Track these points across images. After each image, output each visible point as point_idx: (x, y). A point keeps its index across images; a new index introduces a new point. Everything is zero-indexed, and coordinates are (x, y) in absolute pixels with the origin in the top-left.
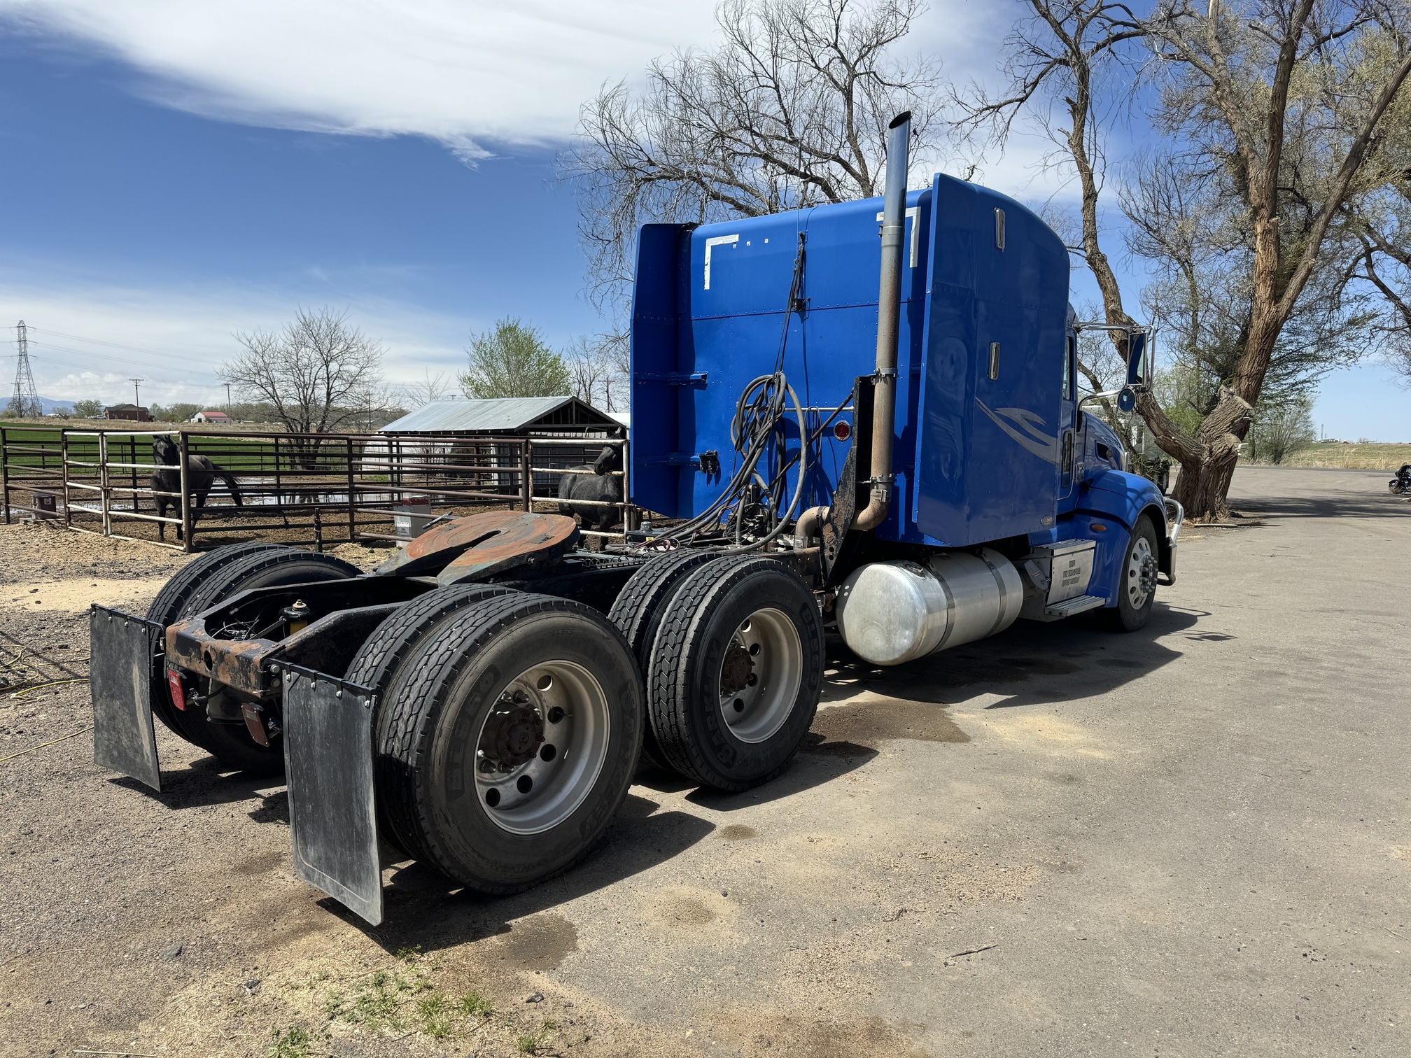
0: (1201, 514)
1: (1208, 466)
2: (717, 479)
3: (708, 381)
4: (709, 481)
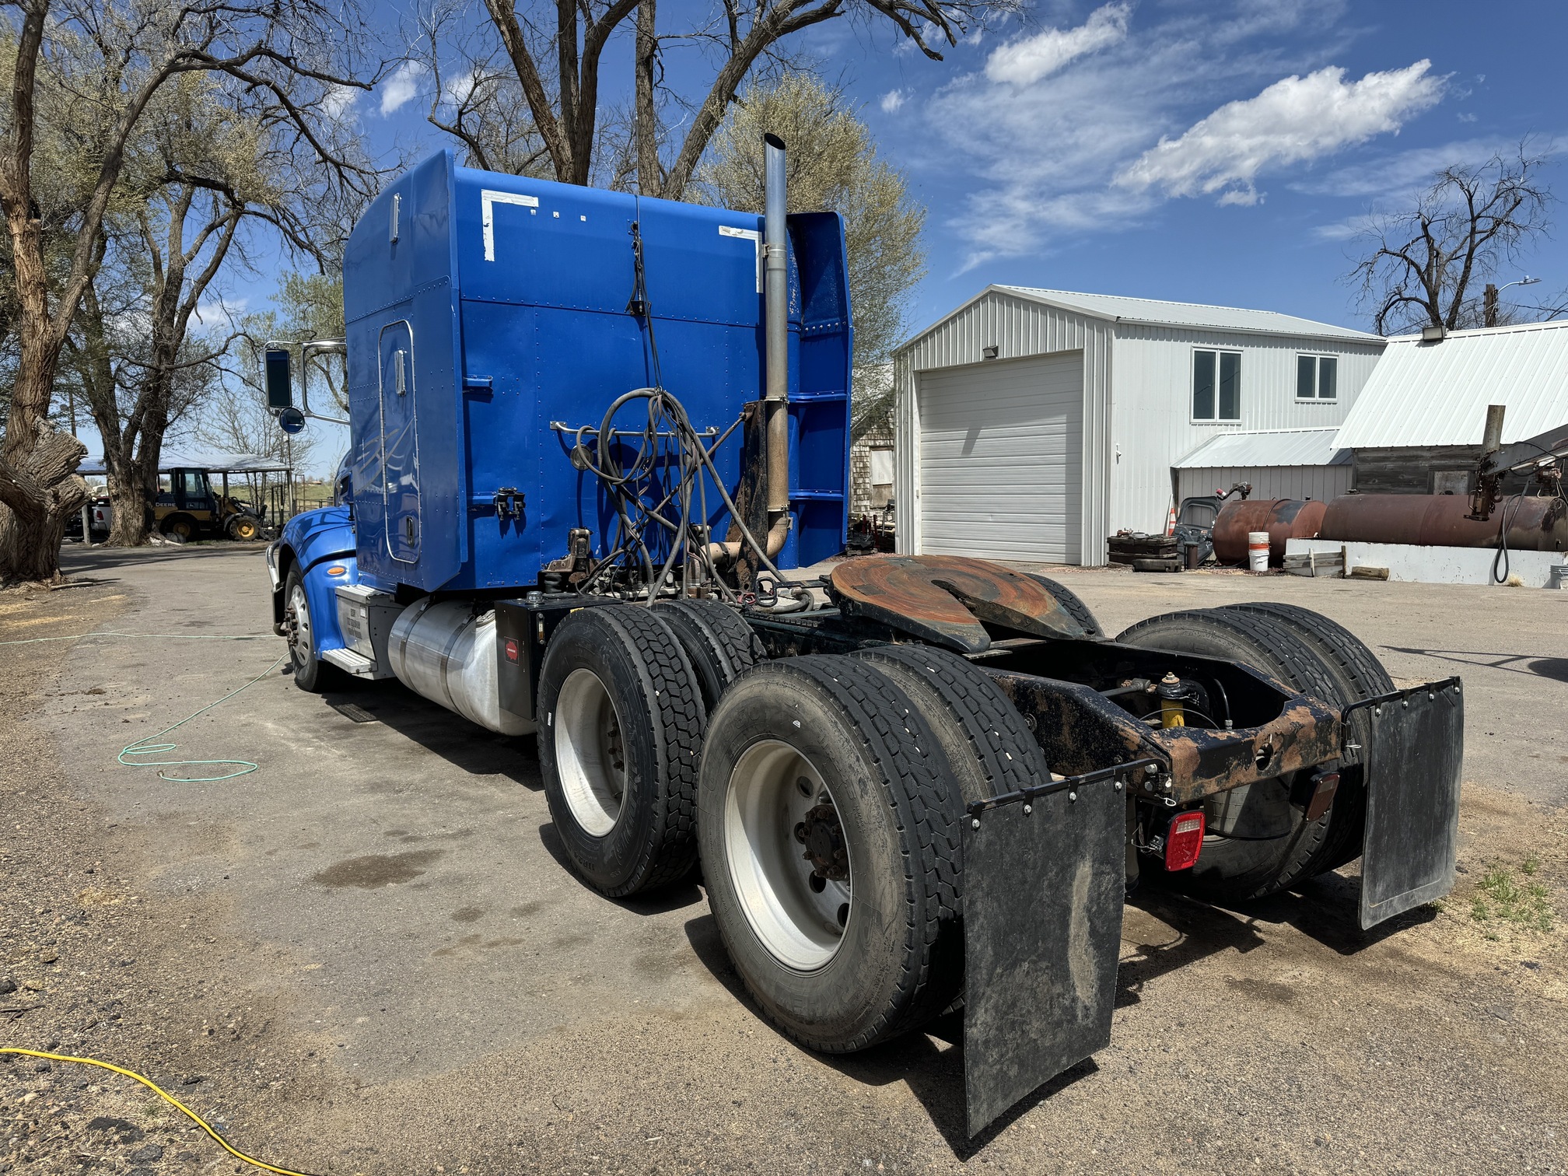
0: (50, 574)
1: (55, 515)
2: (521, 526)
3: (495, 389)
4: (504, 528)
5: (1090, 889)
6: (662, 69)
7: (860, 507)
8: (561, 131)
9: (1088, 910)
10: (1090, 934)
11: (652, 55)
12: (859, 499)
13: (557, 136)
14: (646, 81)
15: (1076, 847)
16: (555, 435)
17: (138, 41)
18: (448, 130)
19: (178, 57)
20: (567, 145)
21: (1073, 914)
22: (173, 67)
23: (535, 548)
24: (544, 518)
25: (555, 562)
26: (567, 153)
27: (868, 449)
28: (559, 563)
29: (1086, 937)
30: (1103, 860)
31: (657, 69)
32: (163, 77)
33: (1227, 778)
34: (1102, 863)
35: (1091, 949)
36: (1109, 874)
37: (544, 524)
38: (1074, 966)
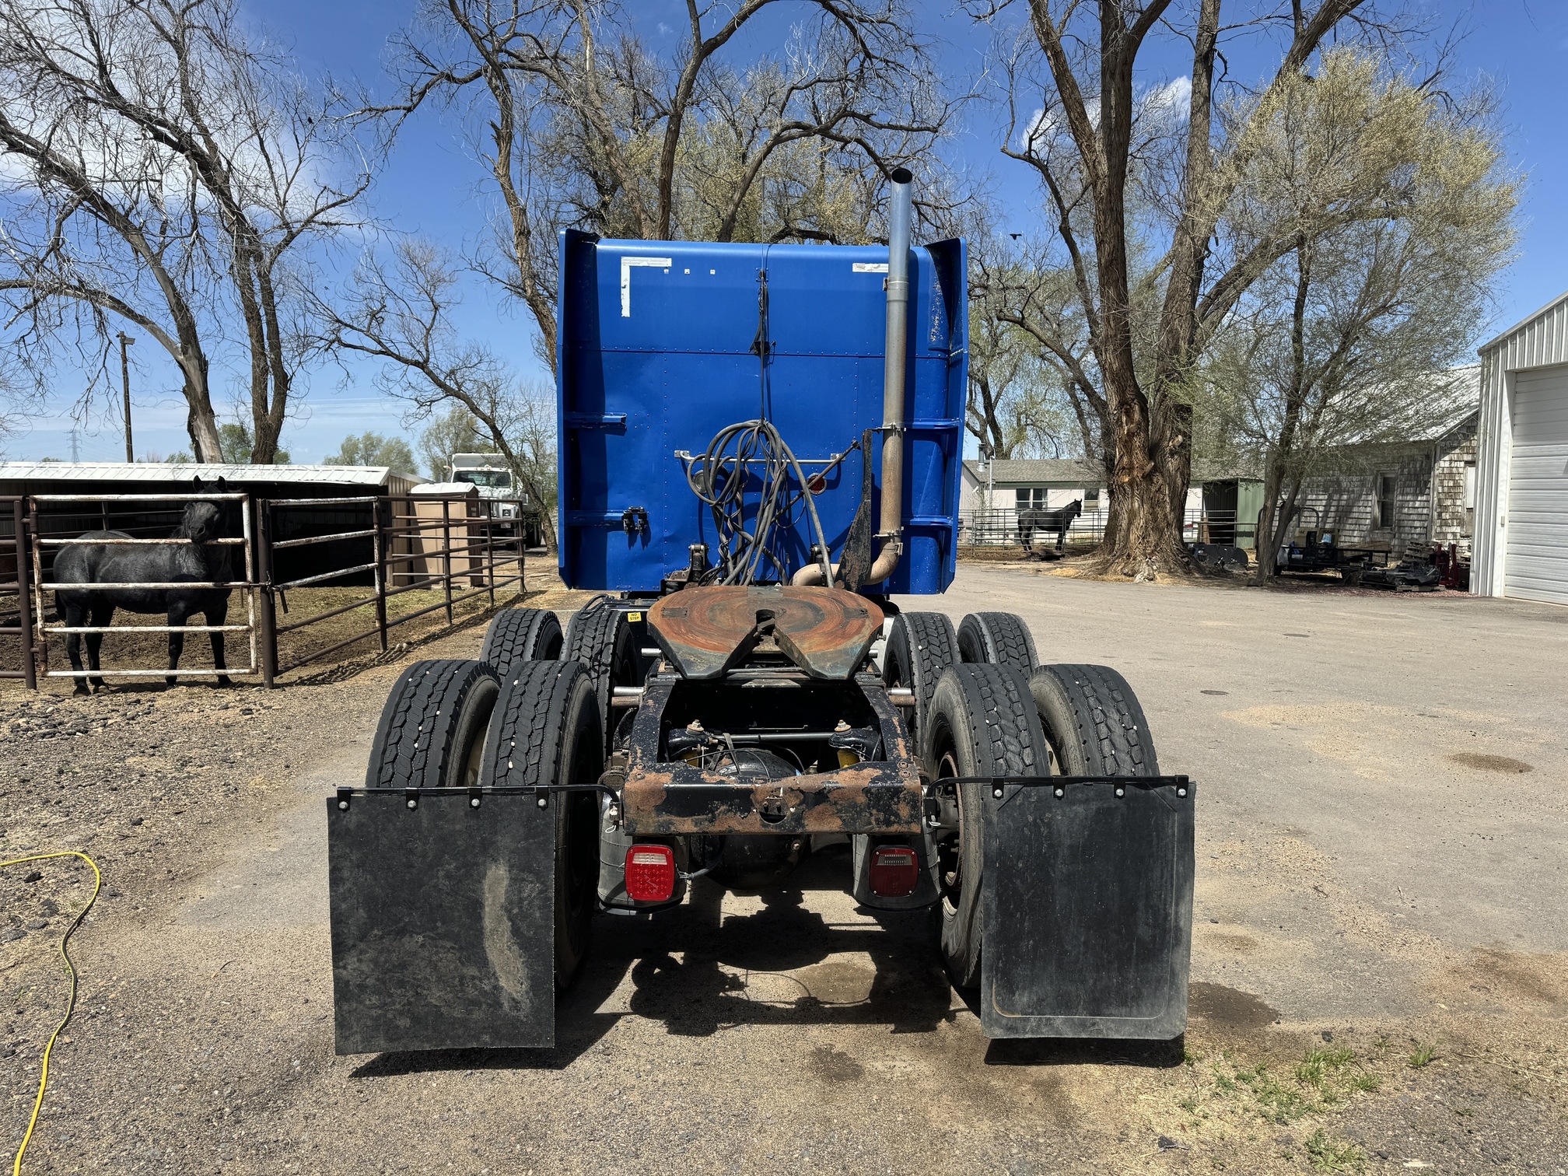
2: (646, 540)
3: (627, 424)
4: (631, 543)
5: (507, 892)
6: (1225, 62)
7: (1445, 534)
8: (1099, 146)
9: (508, 911)
10: (512, 932)
11: (1211, 50)
12: (1445, 523)
13: (1095, 151)
14: (1204, 79)
15: (487, 850)
16: (679, 464)
17: (760, 122)
18: (1018, 157)
19: (783, 131)
20: (1103, 159)
21: (487, 909)
22: (778, 140)
23: (659, 559)
24: (667, 534)
25: (676, 572)
26: (1104, 168)
27: (1462, 464)
28: (680, 574)
29: (507, 935)
30: (522, 868)
31: (1217, 63)
32: (769, 150)
33: (711, 821)
34: (523, 871)
35: (515, 947)
36: (531, 882)
37: (666, 539)
38: (492, 956)
